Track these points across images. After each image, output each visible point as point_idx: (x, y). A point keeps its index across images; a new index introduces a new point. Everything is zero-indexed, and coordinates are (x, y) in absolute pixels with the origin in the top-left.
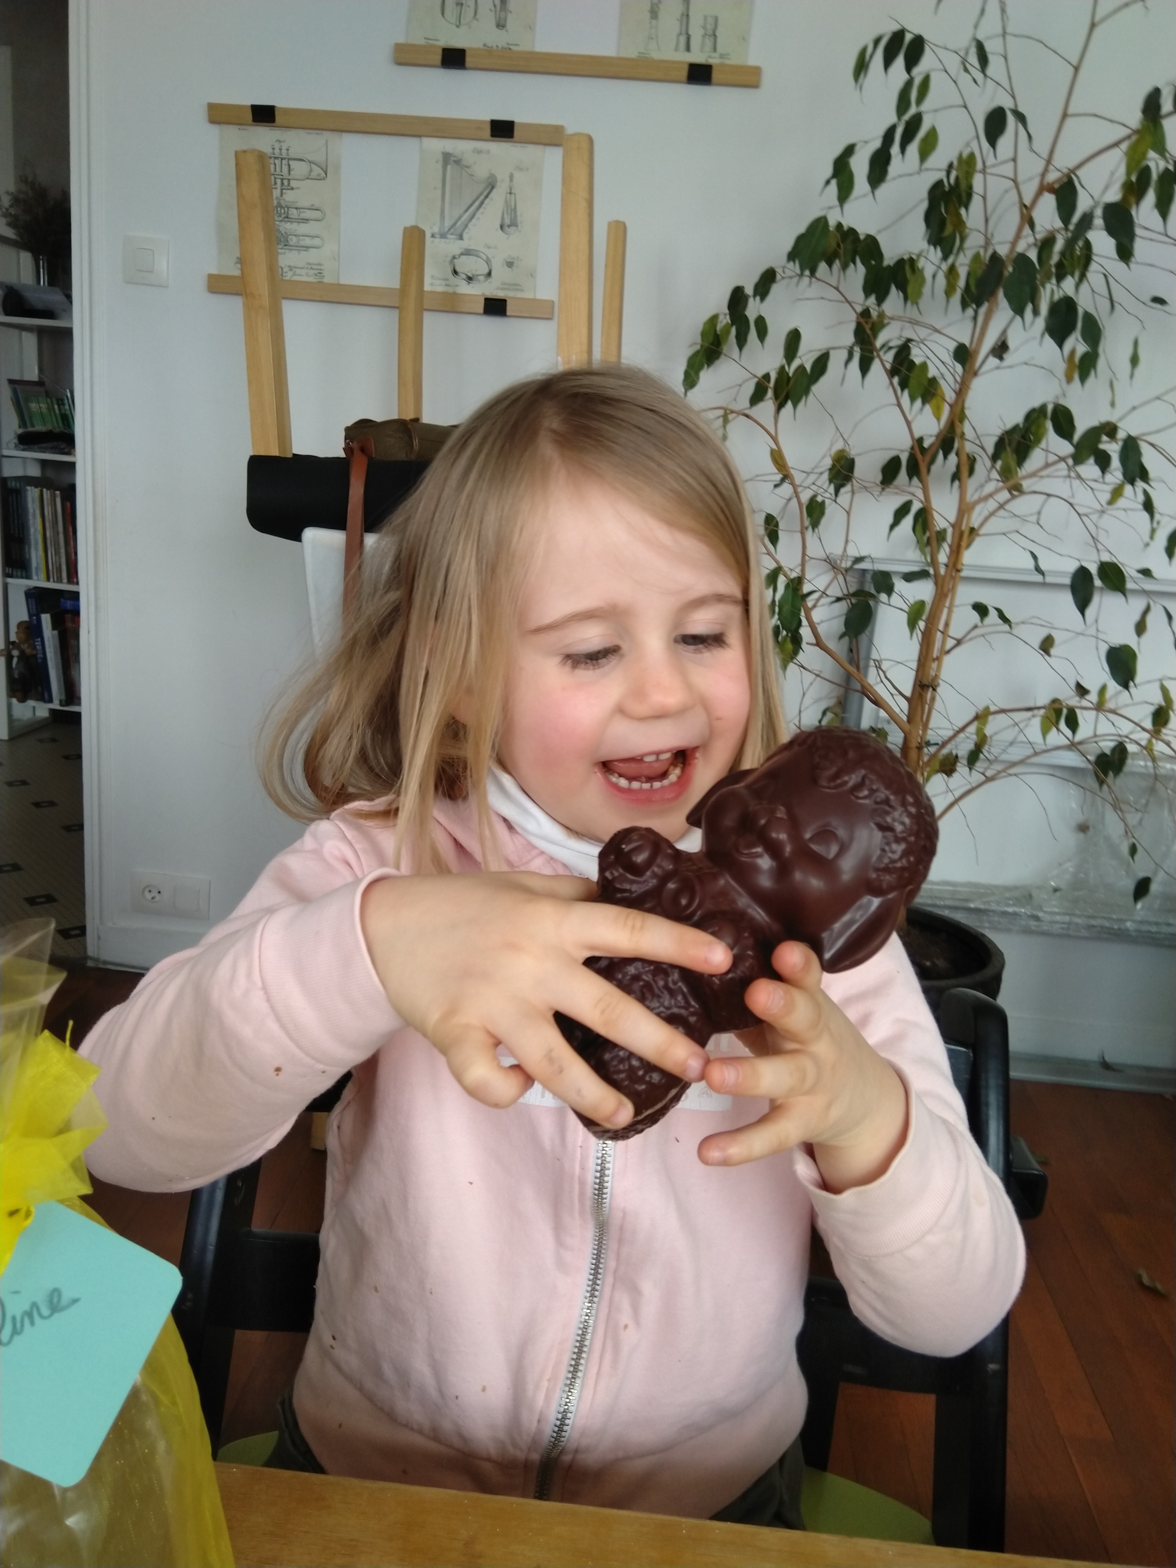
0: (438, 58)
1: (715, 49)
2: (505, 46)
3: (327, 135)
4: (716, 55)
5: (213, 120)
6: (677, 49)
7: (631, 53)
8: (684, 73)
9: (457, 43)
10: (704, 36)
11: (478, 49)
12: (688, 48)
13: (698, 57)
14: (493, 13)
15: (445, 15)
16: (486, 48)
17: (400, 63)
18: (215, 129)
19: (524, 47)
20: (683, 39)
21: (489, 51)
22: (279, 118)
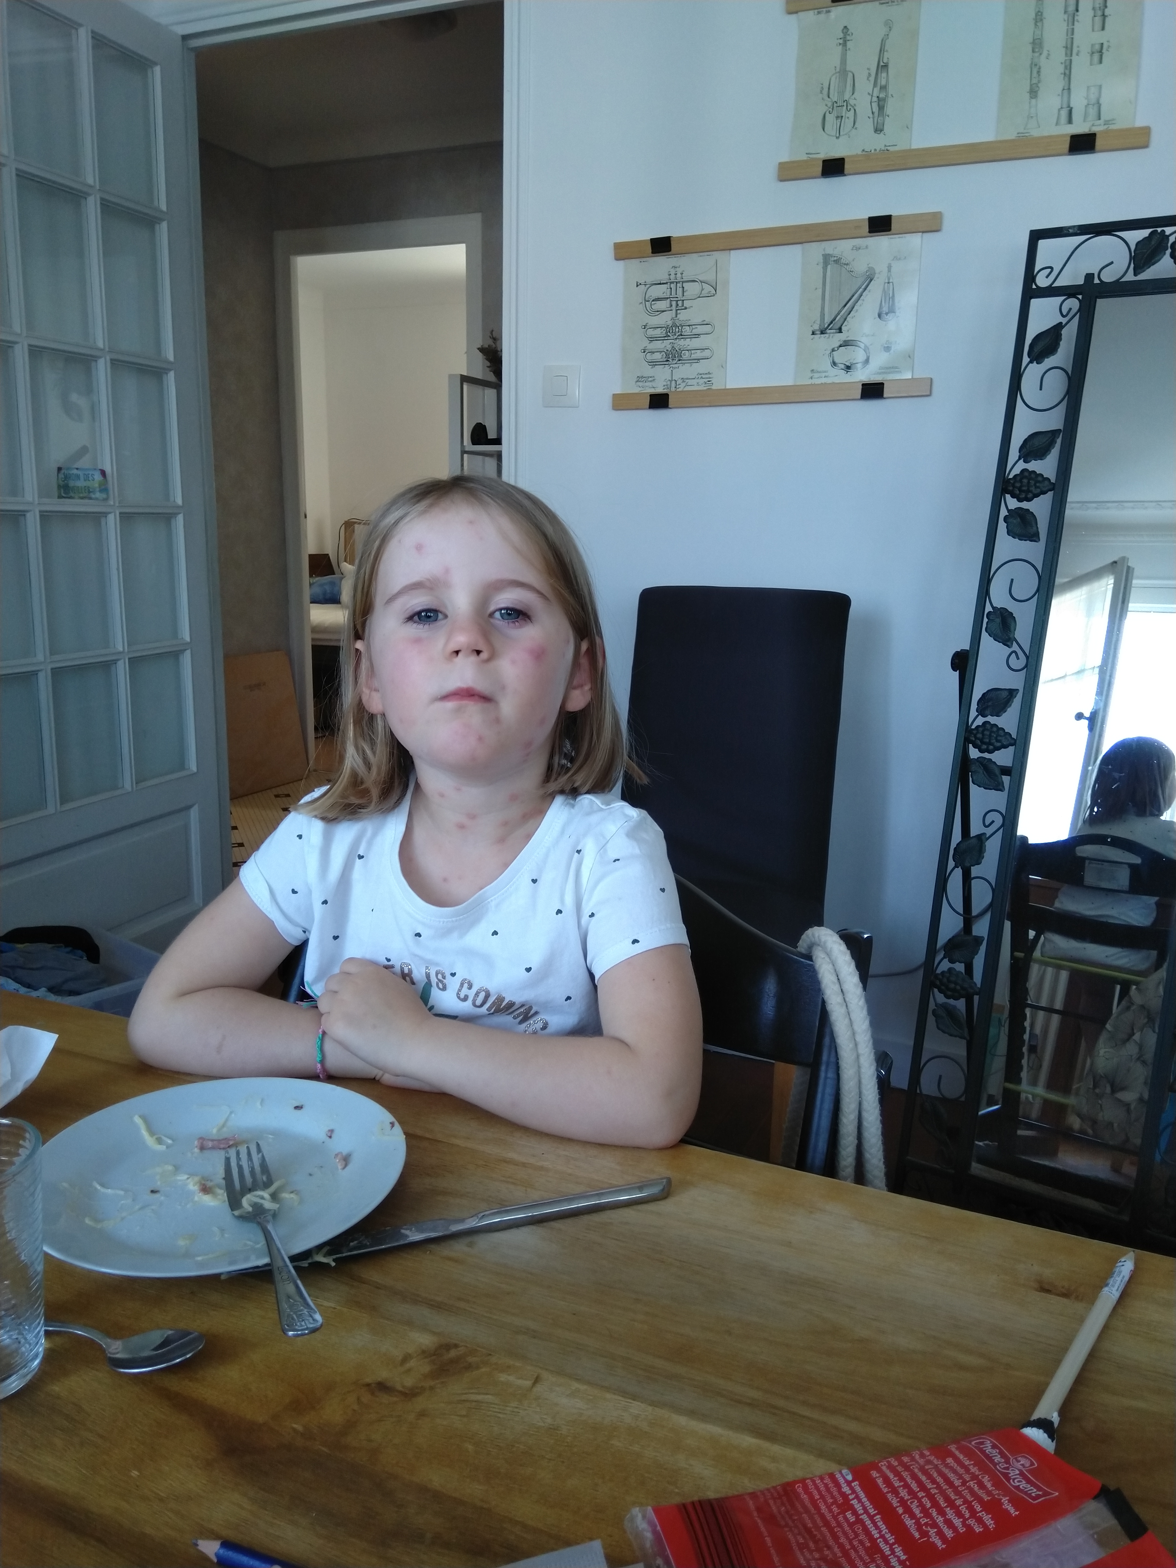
0: (819, 169)
1: (1099, 117)
2: (883, 148)
3: (717, 255)
4: (1101, 122)
5: (618, 258)
6: (1057, 124)
7: (1011, 135)
8: (1066, 145)
9: (835, 153)
10: (1088, 104)
11: (857, 156)
12: (1070, 121)
13: (1081, 127)
14: (872, 119)
15: (825, 129)
16: (864, 153)
17: (781, 181)
18: (620, 264)
19: (902, 146)
20: (1064, 113)
21: (867, 155)
22: (676, 247)
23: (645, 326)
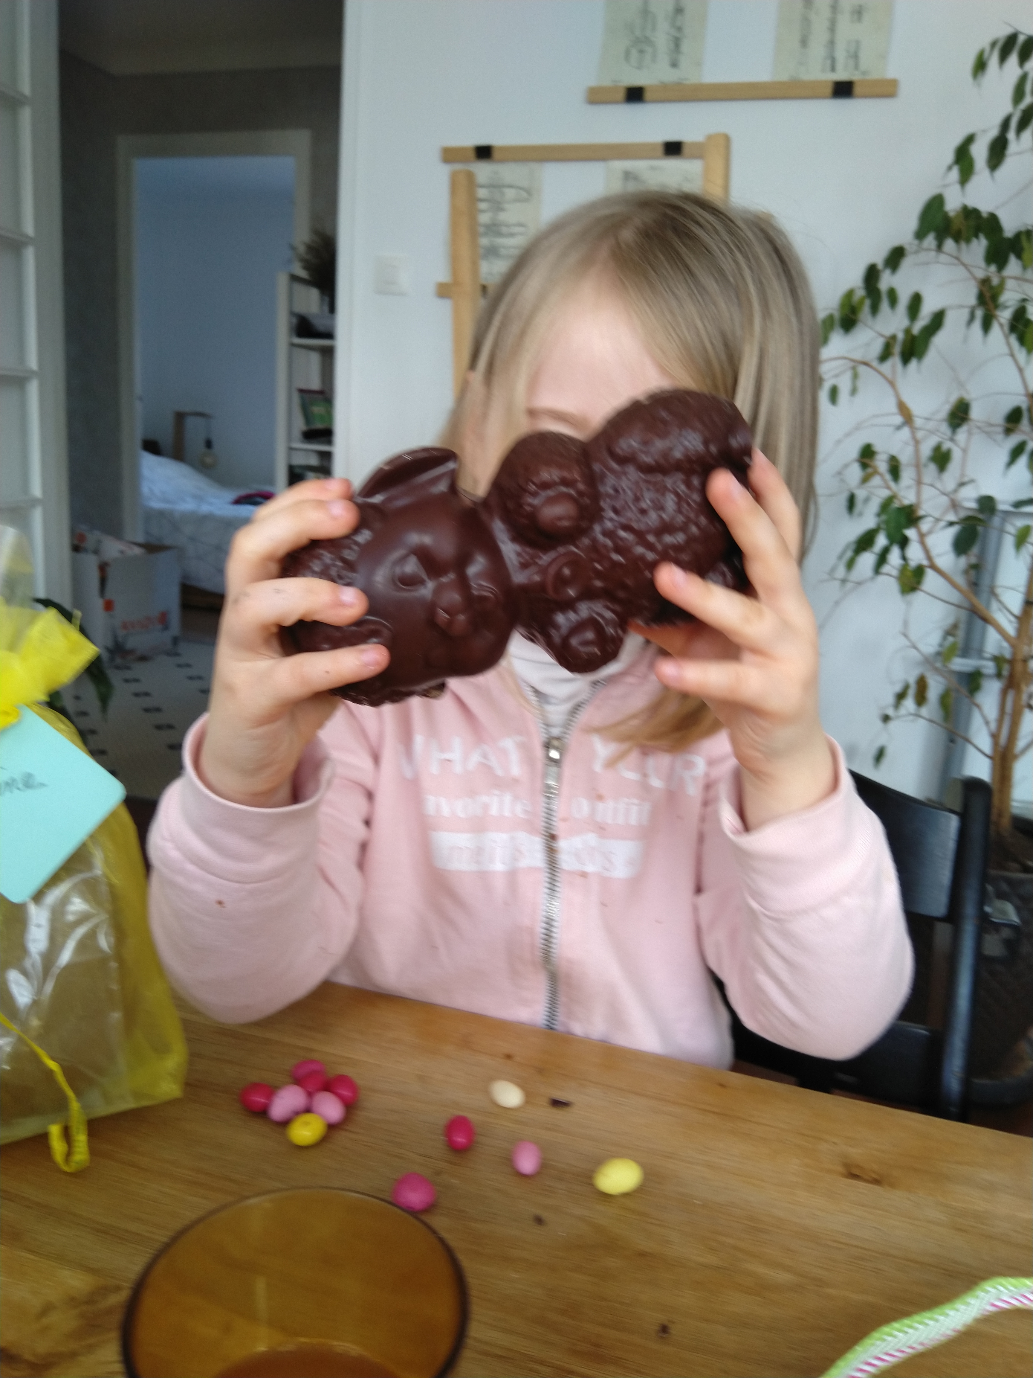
0: (621, 95)
1: (856, 67)
2: (678, 81)
3: (533, 164)
4: (858, 72)
5: (445, 160)
6: (823, 70)
7: (784, 77)
8: (829, 90)
9: (637, 81)
10: (848, 57)
11: (655, 86)
12: (833, 69)
13: (841, 75)
14: (668, 55)
15: (629, 62)
16: (662, 84)
17: (591, 102)
18: (447, 167)
19: (694, 80)
20: (828, 62)
21: (664, 87)
22: (496, 154)
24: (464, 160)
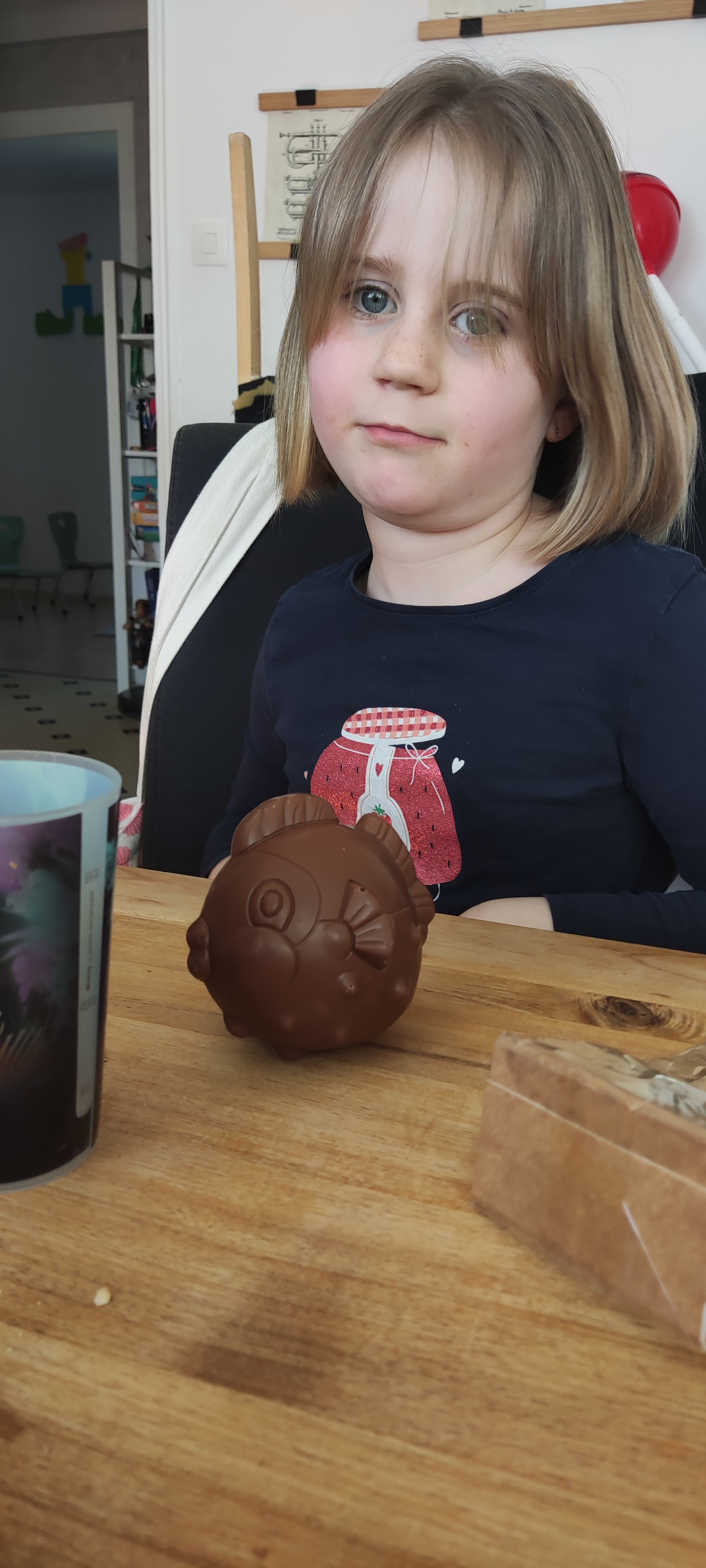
0: (456, 28)
2: (519, 9)
5: (263, 108)
8: (690, 8)
9: (475, 13)
11: (494, 15)
16: (501, 13)
17: (422, 40)
18: (265, 115)
19: (536, 7)
21: (503, 16)
22: (319, 100)
23: (288, 178)
24: (285, 108)
